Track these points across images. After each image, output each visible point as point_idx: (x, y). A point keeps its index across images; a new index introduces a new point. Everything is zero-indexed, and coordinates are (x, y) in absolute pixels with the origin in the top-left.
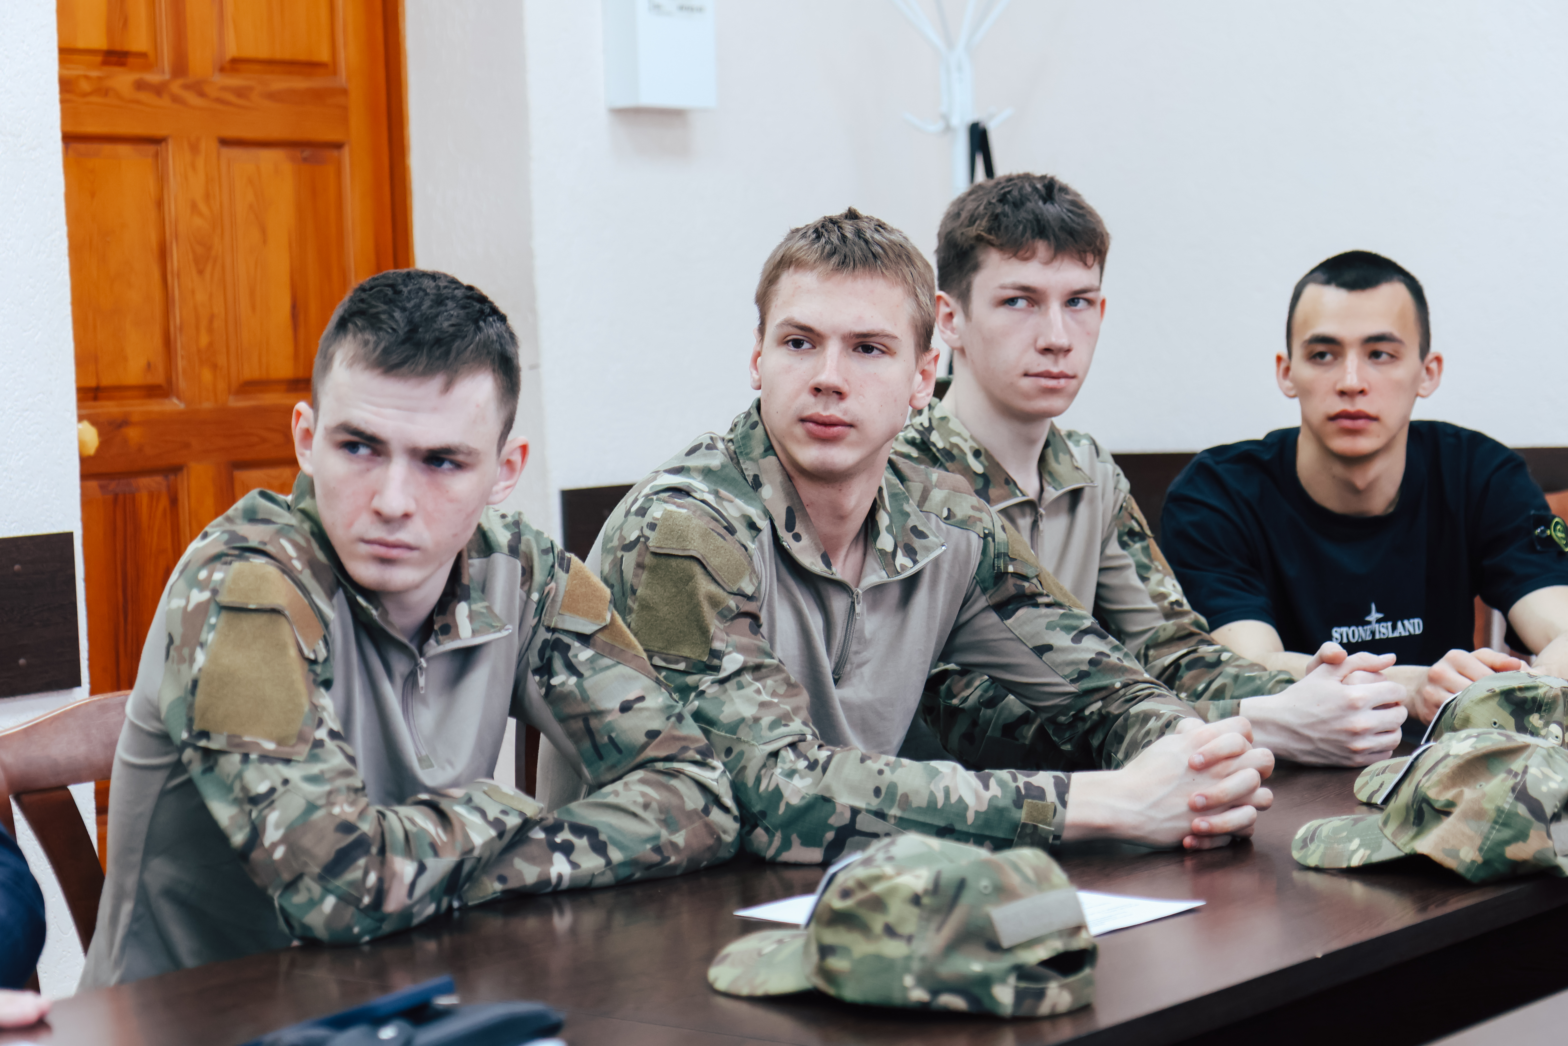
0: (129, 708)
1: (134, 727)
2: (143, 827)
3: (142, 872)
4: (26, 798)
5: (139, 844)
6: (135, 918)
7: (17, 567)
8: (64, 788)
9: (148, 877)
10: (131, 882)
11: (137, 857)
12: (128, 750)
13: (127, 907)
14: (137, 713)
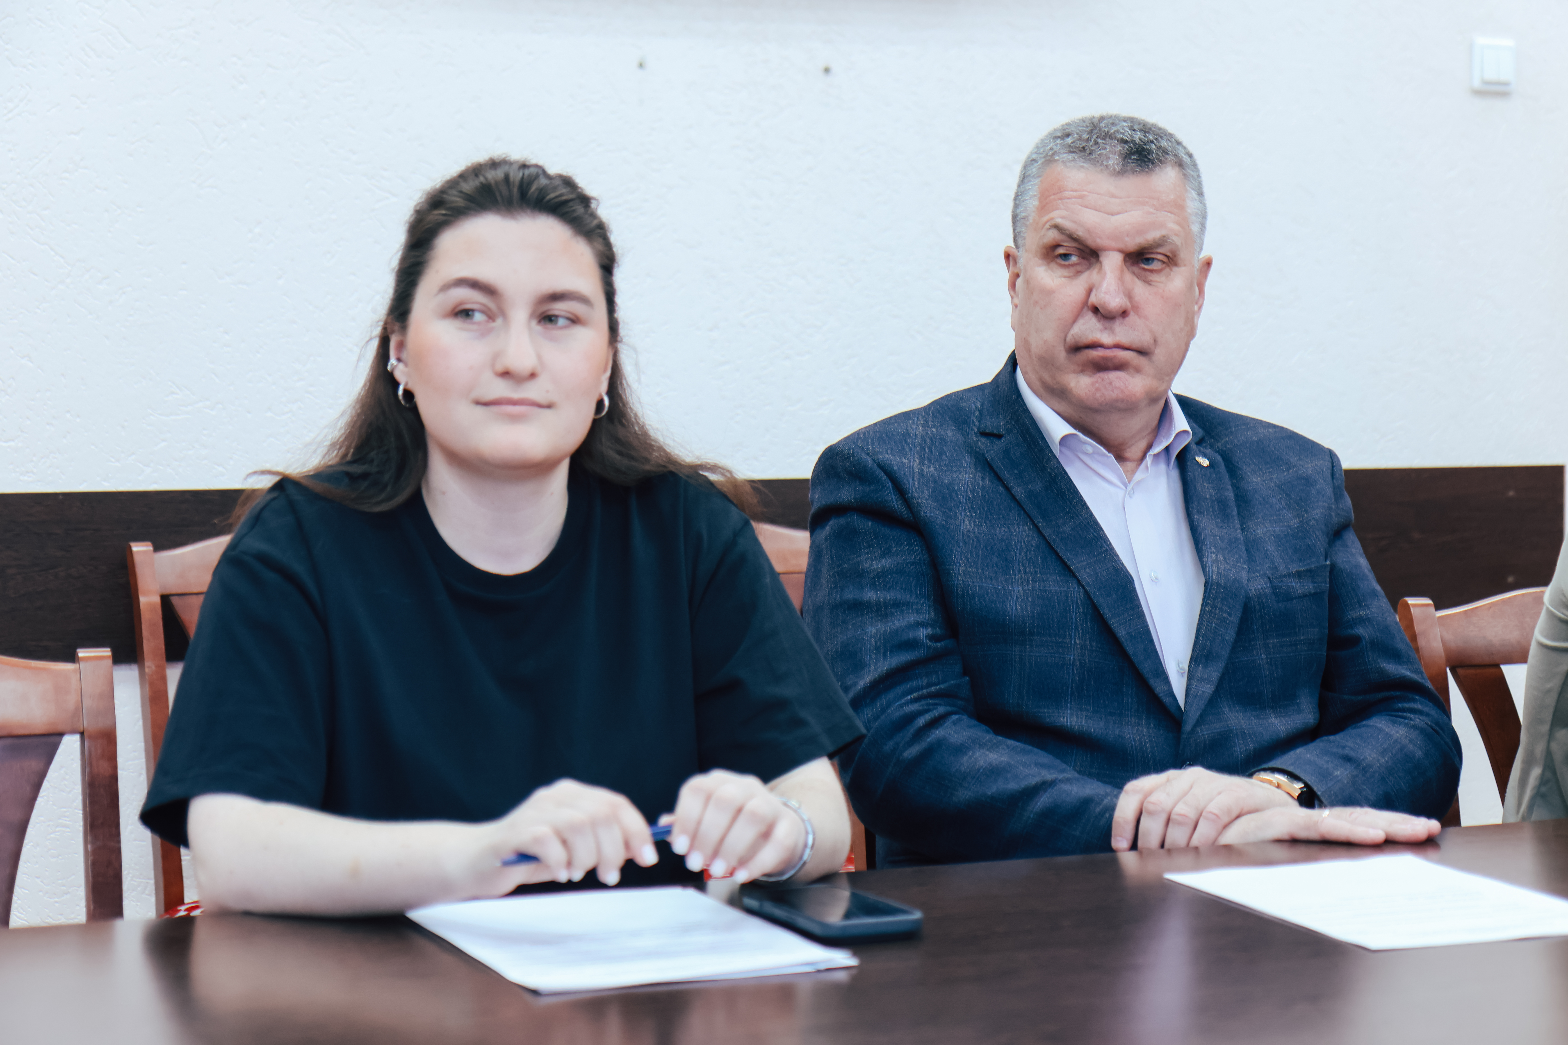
0: (1546, 598)
1: (1551, 615)
2: (1551, 700)
3: (1549, 742)
4: (1460, 671)
5: (1548, 716)
6: (1543, 781)
7: (1511, 493)
8: (1497, 666)
9: (1554, 746)
10: (1540, 750)
11: (1546, 728)
12: (1542, 633)
13: (1536, 772)
14: (1552, 603)
